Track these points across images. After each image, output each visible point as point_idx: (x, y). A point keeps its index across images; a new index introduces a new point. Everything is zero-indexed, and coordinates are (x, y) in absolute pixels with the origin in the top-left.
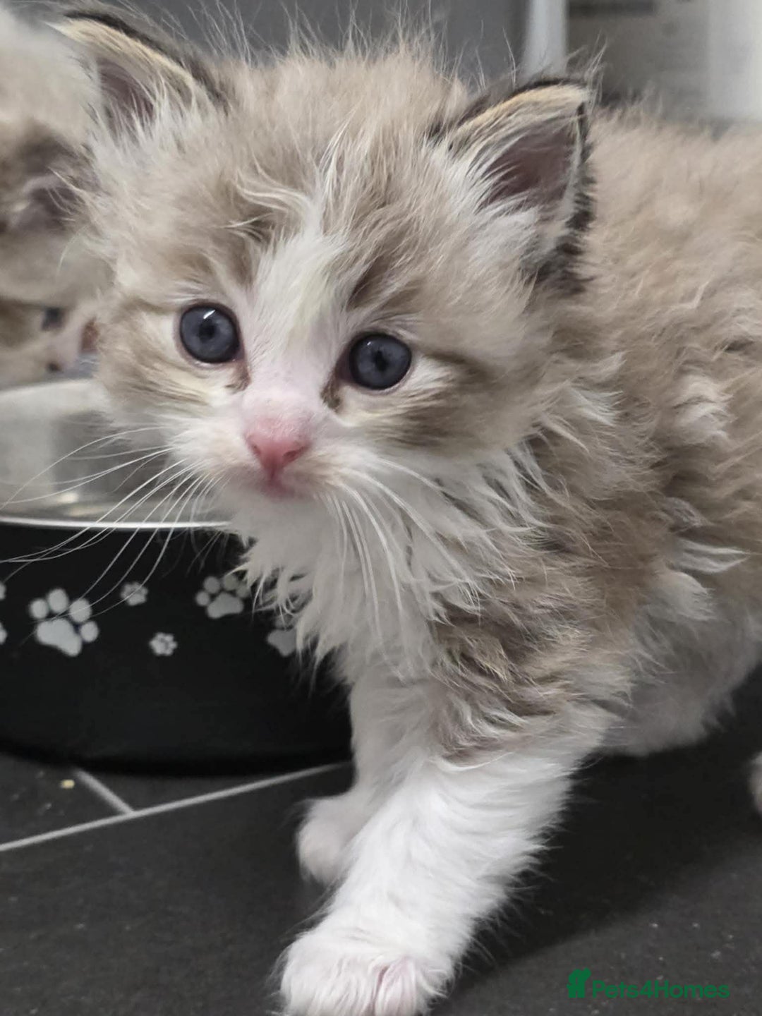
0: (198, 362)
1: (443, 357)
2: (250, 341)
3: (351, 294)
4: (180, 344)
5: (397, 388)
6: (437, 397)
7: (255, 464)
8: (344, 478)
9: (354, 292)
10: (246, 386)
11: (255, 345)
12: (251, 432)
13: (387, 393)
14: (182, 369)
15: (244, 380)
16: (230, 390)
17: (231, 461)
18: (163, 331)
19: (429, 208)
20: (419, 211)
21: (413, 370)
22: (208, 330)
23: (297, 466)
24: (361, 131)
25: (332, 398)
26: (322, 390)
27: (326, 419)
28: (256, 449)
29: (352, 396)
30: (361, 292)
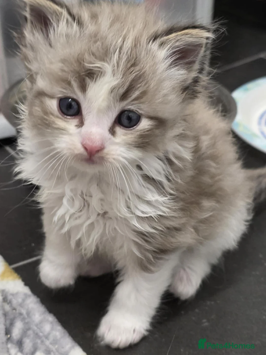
0: (65, 116)
1: (151, 118)
2: (84, 111)
3: (121, 97)
4: (59, 109)
5: (135, 128)
6: (148, 131)
7: (85, 153)
8: (114, 159)
9: (122, 96)
10: (82, 126)
11: (86, 113)
12: (84, 143)
13: (131, 130)
14: (60, 118)
15: (81, 124)
16: (76, 127)
17: (76, 152)
18: (53, 105)
19: (150, 67)
20: (146, 69)
21: (141, 122)
22: (70, 106)
23: (99, 154)
24: (128, 37)
25: (112, 131)
26: (109, 128)
27: (110, 139)
28: (86, 148)
29: (119, 130)
30: (124, 96)
